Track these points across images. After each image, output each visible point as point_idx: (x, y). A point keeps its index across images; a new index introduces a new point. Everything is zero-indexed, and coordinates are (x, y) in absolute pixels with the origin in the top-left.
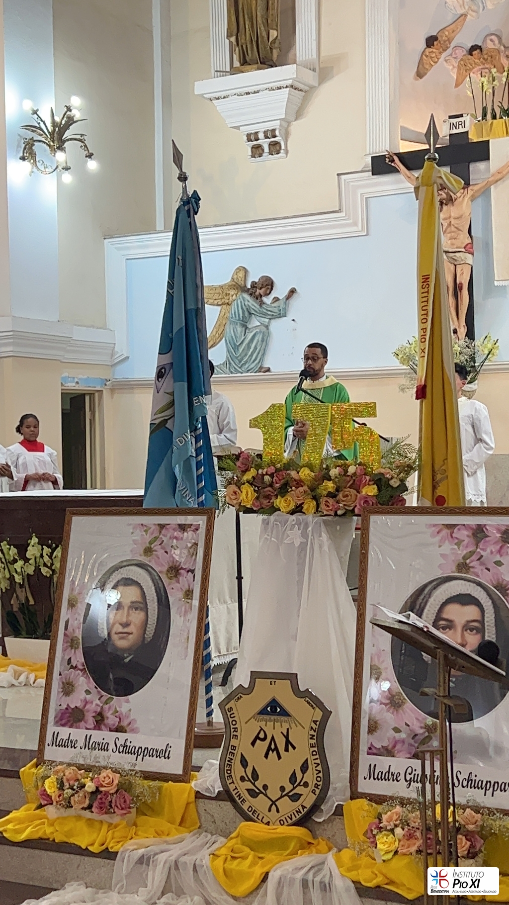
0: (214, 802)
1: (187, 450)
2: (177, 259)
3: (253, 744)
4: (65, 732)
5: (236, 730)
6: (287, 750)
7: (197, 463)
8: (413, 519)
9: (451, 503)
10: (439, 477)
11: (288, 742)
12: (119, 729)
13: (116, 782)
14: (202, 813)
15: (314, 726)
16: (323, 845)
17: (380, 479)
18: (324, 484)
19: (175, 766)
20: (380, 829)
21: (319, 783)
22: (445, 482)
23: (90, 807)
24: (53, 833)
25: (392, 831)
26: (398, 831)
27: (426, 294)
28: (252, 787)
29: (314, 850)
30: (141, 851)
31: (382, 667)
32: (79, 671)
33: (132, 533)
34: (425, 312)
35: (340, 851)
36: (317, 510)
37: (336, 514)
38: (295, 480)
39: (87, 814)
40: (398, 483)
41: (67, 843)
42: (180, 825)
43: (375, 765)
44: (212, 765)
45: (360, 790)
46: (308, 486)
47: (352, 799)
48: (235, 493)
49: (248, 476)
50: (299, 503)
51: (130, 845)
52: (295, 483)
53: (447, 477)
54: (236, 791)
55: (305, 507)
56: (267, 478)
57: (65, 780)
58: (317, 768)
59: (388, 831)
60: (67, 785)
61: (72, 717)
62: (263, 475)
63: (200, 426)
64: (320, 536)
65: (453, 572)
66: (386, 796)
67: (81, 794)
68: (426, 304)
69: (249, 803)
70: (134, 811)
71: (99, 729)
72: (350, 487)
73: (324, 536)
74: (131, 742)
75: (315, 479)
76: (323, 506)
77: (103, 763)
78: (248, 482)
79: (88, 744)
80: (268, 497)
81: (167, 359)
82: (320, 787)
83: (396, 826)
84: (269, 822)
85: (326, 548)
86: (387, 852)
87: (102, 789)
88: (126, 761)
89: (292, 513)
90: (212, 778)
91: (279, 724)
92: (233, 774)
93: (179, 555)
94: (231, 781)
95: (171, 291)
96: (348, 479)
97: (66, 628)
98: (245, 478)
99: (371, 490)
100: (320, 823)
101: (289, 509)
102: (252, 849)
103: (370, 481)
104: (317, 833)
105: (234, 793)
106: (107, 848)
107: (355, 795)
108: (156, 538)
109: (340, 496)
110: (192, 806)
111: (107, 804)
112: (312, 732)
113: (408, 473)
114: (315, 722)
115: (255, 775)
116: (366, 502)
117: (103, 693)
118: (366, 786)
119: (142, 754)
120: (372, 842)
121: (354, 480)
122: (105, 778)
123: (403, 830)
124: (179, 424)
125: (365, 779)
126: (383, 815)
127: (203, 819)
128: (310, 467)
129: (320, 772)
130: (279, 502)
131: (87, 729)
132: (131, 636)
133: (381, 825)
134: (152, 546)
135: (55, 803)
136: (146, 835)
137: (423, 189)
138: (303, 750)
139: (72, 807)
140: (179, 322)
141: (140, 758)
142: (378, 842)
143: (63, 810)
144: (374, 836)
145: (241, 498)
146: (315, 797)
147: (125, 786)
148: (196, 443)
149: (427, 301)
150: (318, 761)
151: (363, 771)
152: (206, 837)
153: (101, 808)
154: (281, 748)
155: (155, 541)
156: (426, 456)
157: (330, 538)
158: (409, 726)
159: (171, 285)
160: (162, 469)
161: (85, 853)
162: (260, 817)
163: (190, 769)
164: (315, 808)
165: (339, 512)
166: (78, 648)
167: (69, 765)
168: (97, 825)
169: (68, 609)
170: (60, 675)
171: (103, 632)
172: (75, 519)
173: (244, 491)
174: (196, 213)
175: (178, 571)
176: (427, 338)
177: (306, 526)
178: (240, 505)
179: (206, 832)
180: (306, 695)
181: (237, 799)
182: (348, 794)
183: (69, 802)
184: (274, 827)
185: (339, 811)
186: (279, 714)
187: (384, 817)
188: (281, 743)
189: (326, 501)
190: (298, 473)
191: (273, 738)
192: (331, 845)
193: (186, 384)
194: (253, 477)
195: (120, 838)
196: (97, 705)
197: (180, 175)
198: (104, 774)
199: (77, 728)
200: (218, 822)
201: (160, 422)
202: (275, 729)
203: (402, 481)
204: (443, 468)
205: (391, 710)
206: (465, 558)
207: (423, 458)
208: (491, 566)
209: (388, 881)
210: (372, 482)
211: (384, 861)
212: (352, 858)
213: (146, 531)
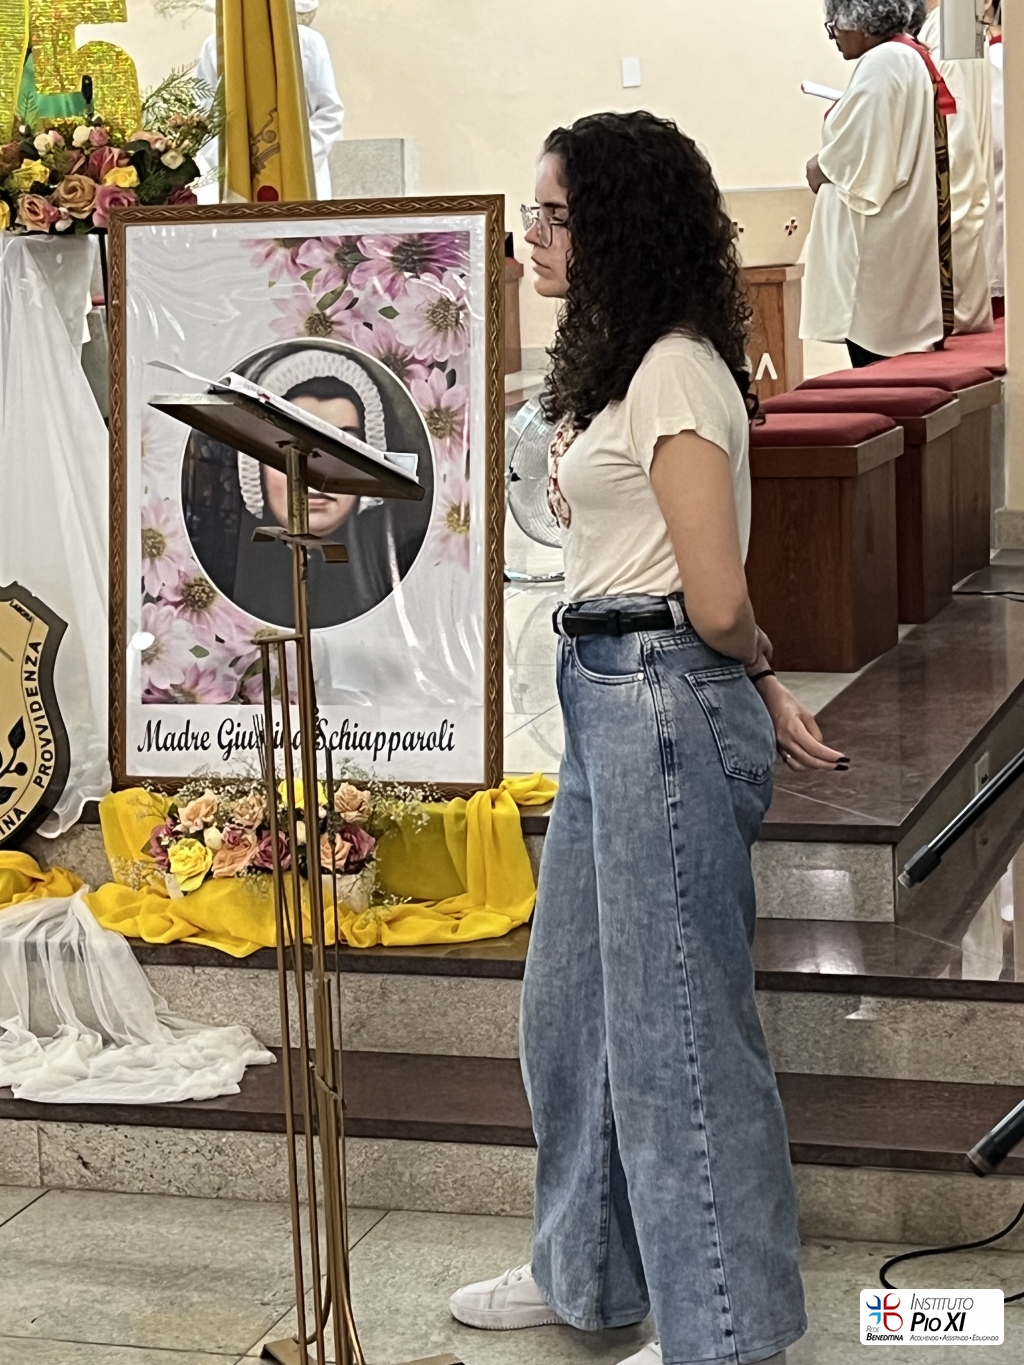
8: (214, 229)
9: (288, 196)
10: (262, 147)
15: (33, 655)
16: (62, 881)
17: (142, 153)
18: (23, 167)
20: (175, 835)
22: (274, 158)
25: (199, 836)
26: (212, 835)
29: (45, 890)
31: (164, 531)
35: (96, 888)
36: (13, 223)
37: (53, 230)
40: (180, 161)
43: (159, 722)
45: (129, 772)
47: (115, 789)
53: (279, 144)
58: (43, 736)
59: (188, 836)
64: (23, 275)
72: (80, 172)
73: (32, 275)
75: (3, 157)
76: (24, 214)
83: (207, 825)
85: (36, 300)
86: (191, 877)
96: (75, 154)
99: (125, 177)
100: (53, 840)
103: (120, 157)
104: (49, 860)
107: (120, 783)
109: (61, 189)
112: (30, 667)
113: (198, 140)
114: (34, 646)
116: (115, 201)
118: (143, 763)
120: (160, 863)
121: (87, 157)
123: (221, 829)
125: (140, 750)
126: (180, 810)
129: (49, 742)
133: (178, 828)
138: (12, 703)
142: (172, 860)
144: (165, 849)
150: (44, 722)
151: (134, 736)
156: (233, 103)
158: (222, 641)
164: (43, 811)
165: (60, 225)
180: (14, 595)
182: (109, 781)
185: (91, 814)
187: (183, 812)
189: (33, 203)
192: (79, 879)
203: (188, 158)
204: (270, 127)
205: (187, 615)
206: (322, 305)
207: (228, 108)
208: (375, 318)
209: (195, 930)
210: (126, 161)
211: (185, 893)
212: (123, 899)
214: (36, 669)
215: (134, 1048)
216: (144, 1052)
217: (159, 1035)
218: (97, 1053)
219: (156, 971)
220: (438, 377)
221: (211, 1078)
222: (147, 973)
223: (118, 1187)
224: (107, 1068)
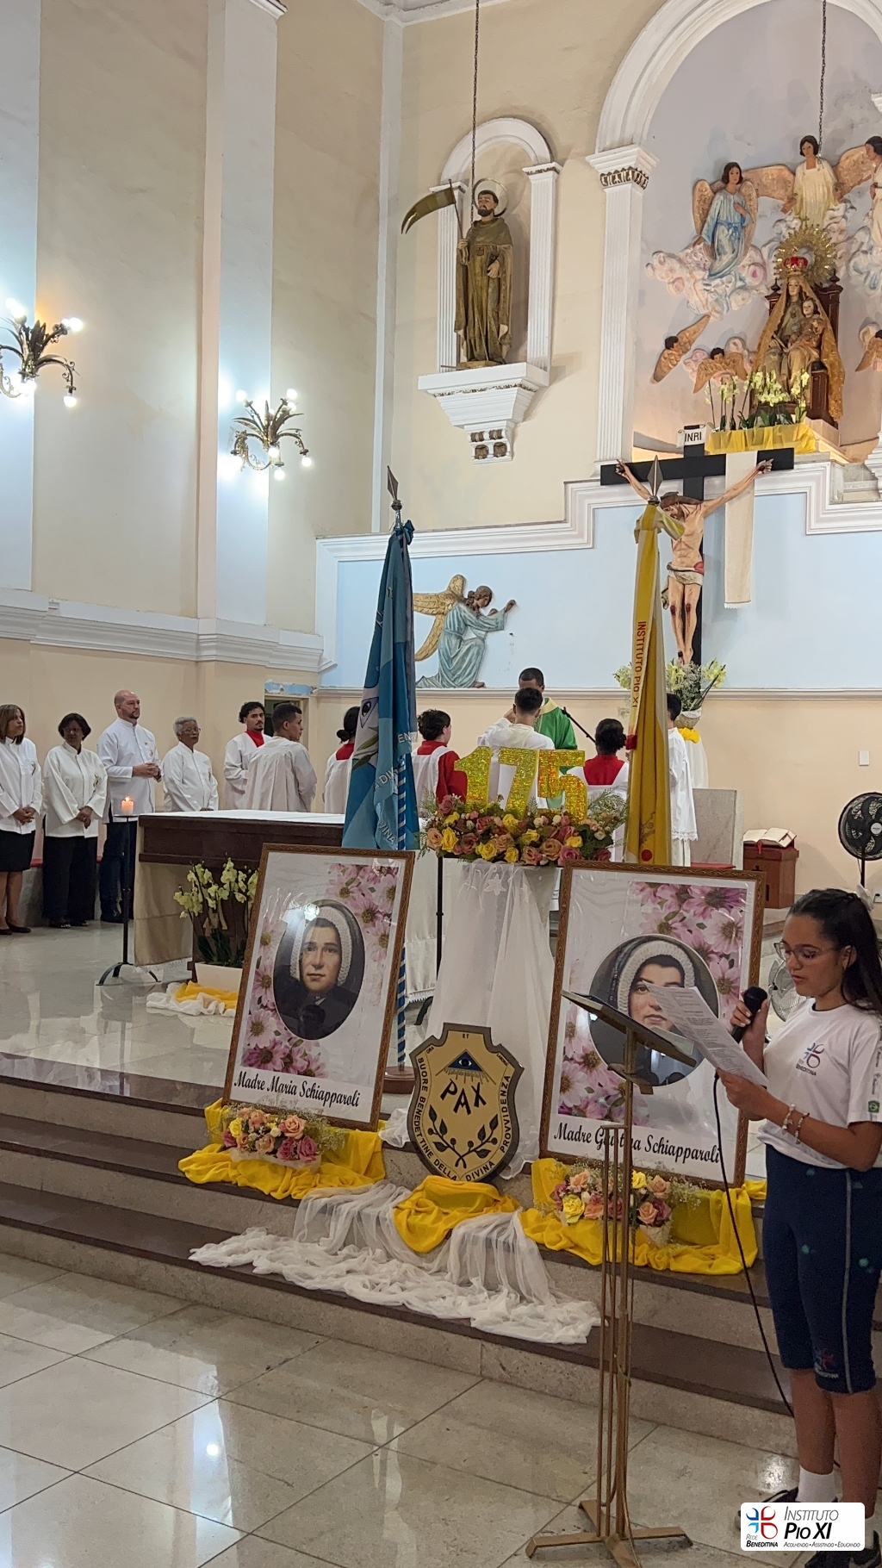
0: (400, 1152)
1: (390, 788)
2: (387, 591)
3: (443, 1096)
4: (252, 1073)
5: (426, 1081)
6: (477, 1104)
7: (399, 801)
8: (616, 874)
9: (657, 861)
10: (646, 830)
11: (478, 1097)
12: (308, 1073)
13: (302, 1128)
14: (388, 1162)
15: (506, 1083)
16: (509, 1203)
17: (585, 831)
18: (527, 833)
19: (363, 1113)
20: (567, 1192)
21: (507, 1140)
22: (651, 836)
23: (274, 1152)
24: (235, 1176)
25: (579, 1195)
26: (585, 1195)
27: (641, 642)
28: (438, 1139)
29: (500, 1207)
30: (324, 1200)
32: (269, 1011)
33: (330, 873)
34: (640, 660)
35: (526, 1209)
36: (519, 859)
37: (538, 864)
38: (498, 827)
39: (271, 1158)
40: (603, 837)
41: (249, 1187)
42: (365, 1174)
43: (566, 1125)
44: (401, 1114)
45: (549, 1149)
46: (511, 834)
47: (540, 1158)
48: (436, 837)
49: (451, 820)
50: (501, 850)
51: (313, 1193)
52: (498, 830)
53: (654, 831)
54: (423, 1143)
55: (508, 854)
56: (469, 823)
57: (250, 1124)
58: (507, 1125)
59: (573, 1193)
60: (252, 1128)
61: (262, 1058)
62: (466, 820)
63: (403, 763)
64: (521, 886)
65: (654, 932)
66: (576, 1157)
67: (266, 1138)
68: (641, 651)
69: (436, 1156)
70: (319, 1158)
71: (288, 1071)
72: (554, 837)
73: (525, 887)
74: (319, 1087)
75: (518, 827)
76: (525, 856)
77: (289, 1107)
78: (450, 826)
79: (275, 1086)
80: (470, 843)
81: (372, 693)
82: (508, 1145)
83: (583, 1190)
84: (455, 1177)
85: (526, 899)
86: (573, 1216)
87: (287, 1135)
88: (312, 1106)
89: (494, 860)
90: (399, 1128)
91: (470, 1078)
92: (421, 1126)
93: (378, 899)
94: (419, 1133)
95: (379, 623)
96: (553, 828)
97: (258, 967)
98: (447, 822)
99: (575, 842)
100: (507, 1180)
101: (490, 856)
102: (436, 1203)
103: (575, 832)
104: (504, 1190)
105: (421, 1145)
106: (290, 1195)
107: (544, 1154)
108: (353, 880)
109: (544, 845)
110: (378, 1158)
111: (292, 1150)
112: (504, 1089)
114: (507, 1078)
115: (444, 1129)
116: (569, 854)
117: (293, 1035)
118: (556, 1145)
119: (330, 1100)
120: (558, 1204)
121: (559, 831)
122: (291, 1123)
123: (590, 1193)
124: (382, 761)
125: (555, 1138)
126: (571, 1178)
127: (389, 1169)
128: (514, 813)
129: (509, 1129)
130: (481, 849)
131: (275, 1070)
132: (323, 978)
133: (569, 1188)
135: (239, 1146)
136: (331, 1184)
137: (643, 533)
138: (493, 1106)
139: (256, 1151)
140: (387, 656)
141: (327, 1103)
142: (564, 1205)
143: (246, 1153)
144: (561, 1199)
145: (442, 842)
146: (504, 1154)
147: (310, 1132)
148: (399, 781)
149: (642, 649)
150: (508, 1118)
151: (553, 1130)
152: (392, 1188)
153: (286, 1153)
154: (471, 1102)
155: (352, 882)
156: (634, 810)
157: (531, 889)
158: (602, 1086)
159: (380, 617)
160: (363, 806)
161: (267, 1198)
162: (447, 1172)
163: (379, 1116)
164: (503, 1165)
165: (542, 863)
166: (269, 986)
167: (256, 1107)
168: (281, 1171)
169: (261, 946)
170: (250, 1013)
171: (295, 972)
172: (271, 854)
173: (446, 836)
174: (409, 544)
175: (374, 914)
176: (641, 686)
177: (507, 873)
178: (441, 849)
179: (391, 1182)
180: (500, 1051)
181: (424, 1151)
182: (537, 1152)
183: (254, 1146)
184: (461, 1182)
185: (527, 1170)
186: (470, 1068)
187: (572, 1180)
188: (471, 1101)
189: (530, 851)
190: (502, 819)
191: (463, 1093)
192: (518, 1203)
193: (391, 720)
194: (456, 822)
195: (303, 1185)
196: (287, 1047)
197: (395, 503)
198: (290, 1119)
199: (264, 1069)
200: (405, 1174)
201: (363, 759)
202: (465, 1082)
203: (608, 833)
204: (651, 821)
205: (585, 1069)
206: (667, 918)
207: (631, 810)
208: (694, 928)
209: (573, 1245)
210: (578, 833)
211: (569, 1224)
212: (538, 1219)
213: (343, 872)
214: (506, 1090)
215: (535, 1306)
216: (540, 1309)
217: (550, 1300)
218: (516, 1306)
219: (551, 1264)
220: (725, 963)
221: (572, 1333)
222: (546, 1266)
223: (519, 1384)
224: (520, 1316)
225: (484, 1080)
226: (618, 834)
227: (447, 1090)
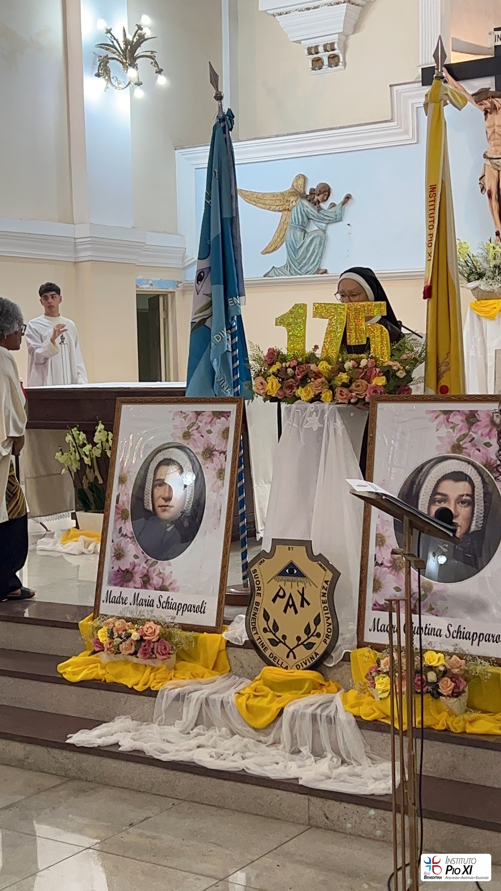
0: (241, 650)
1: (224, 345)
2: (213, 172)
3: (274, 600)
4: (116, 591)
5: (259, 588)
6: (302, 605)
7: (233, 357)
8: (415, 406)
9: (452, 392)
10: (443, 368)
11: (303, 599)
12: (163, 588)
13: (158, 632)
14: (231, 657)
15: (326, 586)
16: (333, 686)
17: (388, 371)
18: (339, 376)
19: (209, 619)
20: (379, 672)
21: (329, 634)
22: (448, 373)
23: (135, 654)
24: (104, 674)
25: (387, 673)
27: (433, 203)
28: (272, 636)
29: (325, 690)
30: (177, 690)
31: (385, 535)
32: (129, 539)
33: (173, 419)
34: (432, 219)
35: (347, 691)
36: (333, 399)
37: (349, 403)
38: (314, 372)
39: (134, 659)
40: (404, 374)
41: (116, 683)
42: (213, 669)
43: (379, 619)
44: (242, 619)
45: (365, 640)
46: (325, 377)
47: (358, 647)
48: (262, 384)
49: (274, 369)
50: (317, 392)
51: (168, 685)
52: (314, 375)
53: (450, 368)
54: (260, 640)
55: (323, 396)
56: (290, 370)
57: (114, 630)
58: (328, 621)
59: (384, 673)
60: (116, 635)
61: (124, 577)
62: (286, 368)
63: (234, 324)
64: (335, 422)
65: (448, 453)
66: (385, 645)
67: (128, 642)
68: (432, 211)
69: (270, 650)
70: (174, 657)
71: (146, 588)
72: (362, 378)
73: (339, 422)
74: (172, 599)
75: (331, 371)
76: (338, 395)
77: (147, 617)
78: (273, 374)
79: (137, 601)
80: (291, 387)
81: (205, 264)
82: (330, 637)
84: (287, 667)
85: (340, 432)
86: (383, 692)
87: (145, 638)
88: (167, 615)
89: (312, 401)
90: (241, 629)
92: (256, 626)
93: (214, 440)
94: (255, 632)
95: (208, 202)
96: (361, 371)
97: (117, 502)
98: (271, 371)
99: (380, 381)
100: (331, 667)
101: (309, 398)
102: (271, 689)
103: (380, 372)
104: (329, 676)
105: (257, 642)
106: (149, 688)
107: (361, 644)
108: (193, 424)
109: (354, 385)
110: (223, 654)
111: (150, 650)
112: (324, 591)
113: (415, 366)
114: (326, 582)
115: (276, 628)
116: (375, 391)
117: (149, 557)
118: (371, 637)
119: (182, 609)
120: (372, 683)
121: (366, 372)
122: (148, 628)
124: (216, 323)
125: (370, 631)
126: (381, 661)
127: (233, 664)
128: (328, 360)
129: (330, 624)
130: (300, 392)
131: (135, 588)
132: (172, 509)
133: (379, 669)
134: (190, 431)
135: (105, 650)
136: (184, 677)
137: (431, 106)
138: (316, 606)
139: (120, 653)
140: (216, 231)
141: (180, 613)
142: (376, 683)
143: (113, 655)
144: (373, 678)
145: (267, 388)
146: (327, 645)
147: (164, 636)
148: (232, 339)
149: (434, 209)
150: (329, 615)
151: (368, 624)
152: (235, 679)
153: (145, 654)
154: (298, 604)
155: (192, 426)
156: (431, 349)
157: (344, 424)
159: (208, 197)
160: (202, 363)
161: (131, 691)
162: (280, 663)
163: (223, 623)
164: (327, 654)
165: (352, 401)
166: (128, 517)
167: (119, 618)
168: (142, 668)
169: (119, 485)
170: (113, 542)
171: (148, 505)
172: (124, 407)
173: (270, 383)
174: (231, 130)
175: (212, 452)
176: (433, 242)
177: (323, 412)
178: (266, 395)
179: (235, 675)
181: (260, 647)
182: (356, 643)
183: (118, 649)
184: (292, 671)
185: (347, 658)
186: (296, 575)
188: (297, 600)
189: (341, 391)
190: (317, 366)
191: (291, 596)
192: (340, 686)
193: (222, 287)
194: (278, 370)
195: (160, 679)
196: (144, 567)
197: (217, 94)
198: (147, 625)
199: (126, 587)
200: (246, 667)
201: (200, 322)
202: (292, 587)
203: (409, 373)
204: (447, 360)
205: (393, 573)
206: (459, 440)
207: (428, 350)
208: (482, 447)
209: (385, 716)
210: (382, 374)
211: (381, 699)
212: (357, 698)
213: (185, 418)
214: (326, 592)
215: (354, 767)
216: (358, 769)
217: (366, 762)
218: (338, 767)
219: (368, 733)
221: (383, 786)
222: (362, 734)
223: (340, 830)
224: (340, 775)
225: (308, 584)
226: (419, 372)
227: (277, 595)
